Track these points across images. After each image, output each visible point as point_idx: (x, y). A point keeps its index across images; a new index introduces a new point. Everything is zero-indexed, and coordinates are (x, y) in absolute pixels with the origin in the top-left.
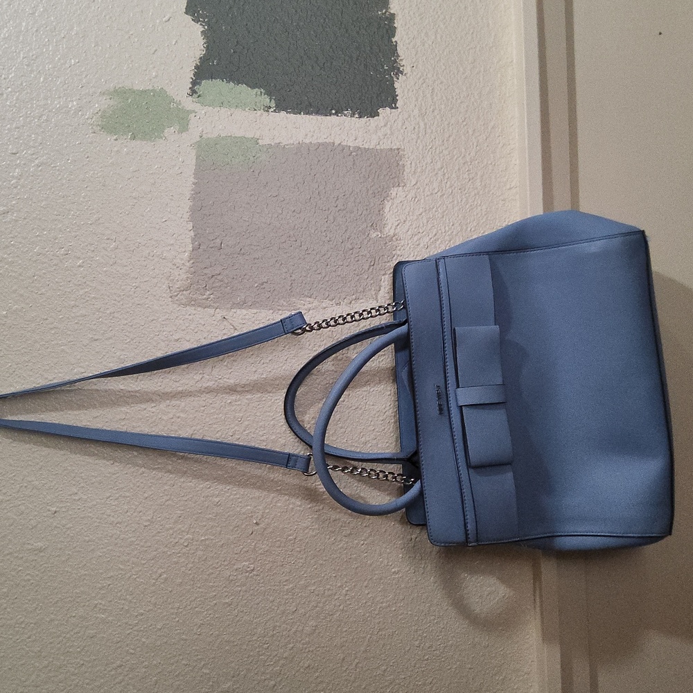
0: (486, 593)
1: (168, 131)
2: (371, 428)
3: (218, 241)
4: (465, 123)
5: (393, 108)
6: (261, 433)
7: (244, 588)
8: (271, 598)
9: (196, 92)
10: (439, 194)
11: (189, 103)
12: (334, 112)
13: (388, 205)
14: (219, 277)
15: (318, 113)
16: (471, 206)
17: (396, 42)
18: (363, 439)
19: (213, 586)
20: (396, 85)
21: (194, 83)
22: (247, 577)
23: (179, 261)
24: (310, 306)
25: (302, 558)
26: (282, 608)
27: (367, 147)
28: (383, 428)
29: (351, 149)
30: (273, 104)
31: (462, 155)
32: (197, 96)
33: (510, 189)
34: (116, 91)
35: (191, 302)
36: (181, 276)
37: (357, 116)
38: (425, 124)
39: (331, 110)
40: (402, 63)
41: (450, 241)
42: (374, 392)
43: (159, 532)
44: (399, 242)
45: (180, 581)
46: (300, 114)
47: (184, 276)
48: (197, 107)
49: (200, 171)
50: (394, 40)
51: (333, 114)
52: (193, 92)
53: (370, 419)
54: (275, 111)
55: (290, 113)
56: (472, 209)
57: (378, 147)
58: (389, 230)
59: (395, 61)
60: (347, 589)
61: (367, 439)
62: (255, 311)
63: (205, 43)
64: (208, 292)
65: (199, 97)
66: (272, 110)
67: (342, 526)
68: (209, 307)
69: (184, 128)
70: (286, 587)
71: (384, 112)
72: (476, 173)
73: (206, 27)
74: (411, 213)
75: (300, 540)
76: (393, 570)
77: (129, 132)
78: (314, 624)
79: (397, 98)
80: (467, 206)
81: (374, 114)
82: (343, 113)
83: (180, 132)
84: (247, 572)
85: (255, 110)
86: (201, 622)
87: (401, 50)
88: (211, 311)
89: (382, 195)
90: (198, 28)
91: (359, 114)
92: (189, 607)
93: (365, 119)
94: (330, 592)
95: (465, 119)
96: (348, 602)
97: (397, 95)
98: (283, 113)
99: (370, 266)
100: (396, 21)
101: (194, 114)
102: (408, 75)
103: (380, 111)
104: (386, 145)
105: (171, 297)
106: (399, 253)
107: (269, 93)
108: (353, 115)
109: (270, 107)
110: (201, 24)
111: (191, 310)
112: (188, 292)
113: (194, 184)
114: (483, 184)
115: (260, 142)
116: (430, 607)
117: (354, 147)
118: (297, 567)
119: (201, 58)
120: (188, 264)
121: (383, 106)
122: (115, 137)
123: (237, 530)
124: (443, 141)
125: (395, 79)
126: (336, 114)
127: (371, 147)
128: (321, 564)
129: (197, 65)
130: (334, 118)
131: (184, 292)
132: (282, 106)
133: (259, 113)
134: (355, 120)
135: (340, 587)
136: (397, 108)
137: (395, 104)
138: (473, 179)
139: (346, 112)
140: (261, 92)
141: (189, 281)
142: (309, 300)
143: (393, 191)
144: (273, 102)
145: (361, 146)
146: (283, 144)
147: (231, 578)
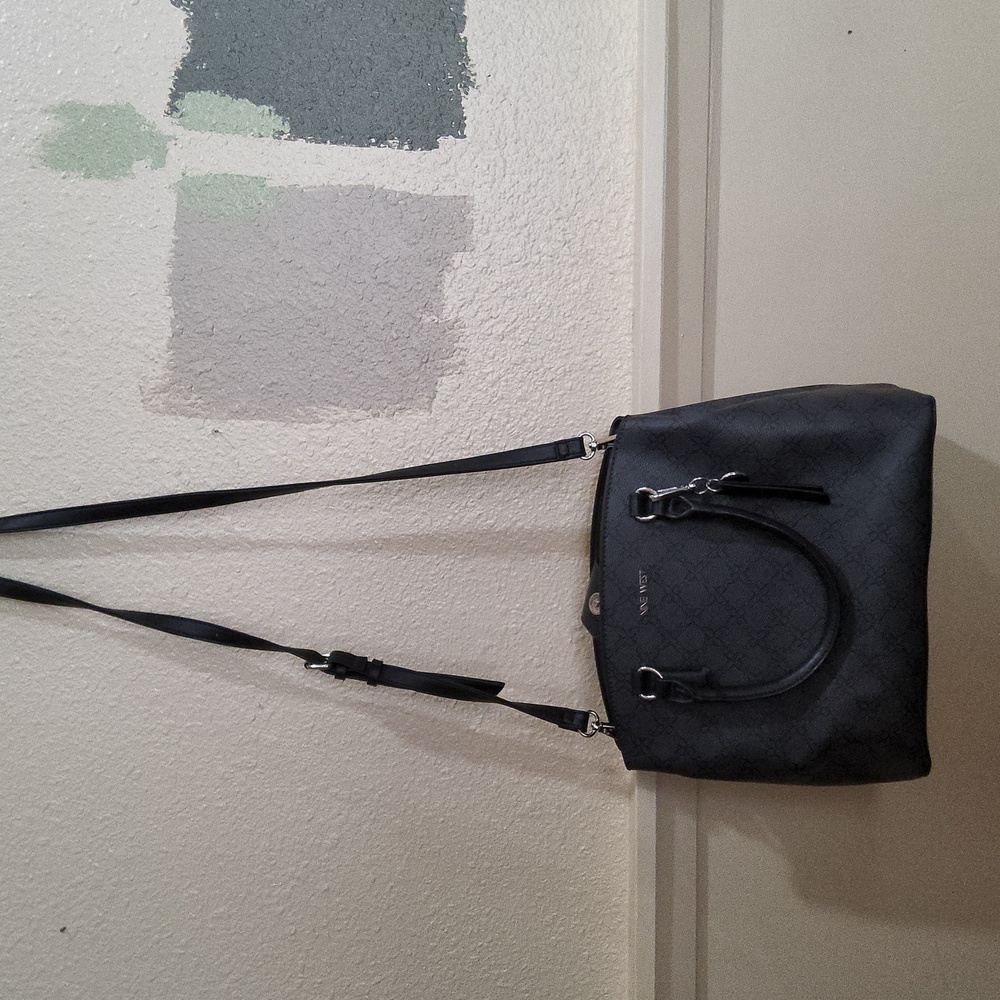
0: (566, 802)
1: (139, 166)
2: (418, 585)
3: (209, 324)
4: (561, 160)
5: (459, 137)
6: (267, 589)
7: (243, 789)
8: (279, 803)
9: (176, 110)
10: (522, 262)
11: (167, 126)
12: (373, 140)
13: (448, 277)
14: (211, 375)
15: (351, 141)
16: (566, 280)
17: (465, 38)
20: (464, 103)
21: (175, 96)
22: (247, 776)
23: (153, 350)
24: (336, 417)
25: (321, 753)
26: (293, 816)
27: (420, 194)
28: (434, 585)
29: (398, 196)
30: (287, 128)
31: (556, 208)
32: (178, 114)
33: (622, 257)
34: (62, 107)
35: (172, 410)
36: (158, 373)
37: (406, 147)
38: (505, 161)
39: (370, 138)
40: (473, 71)
41: (535, 330)
43: (129, 715)
44: (463, 330)
45: (159, 778)
46: (325, 143)
47: (160, 373)
48: (180, 131)
49: (181, 224)
50: (462, 35)
51: (373, 144)
52: (173, 109)
53: (417, 574)
54: (289, 138)
55: (311, 141)
56: (567, 285)
57: (436, 194)
58: (449, 314)
59: (464, 67)
60: (380, 792)
61: (413, 600)
62: (261, 422)
63: (190, 37)
64: (195, 396)
65: (181, 116)
66: (285, 136)
68: (195, 416)
69: (160, 162)
70: (300, 789)
71: (446, 143)
72: (575, 234)
73: (192, 14)
74: (481, 290)
75: (319, 730)
76: (443, 770)
77: (83, 166)
78: (337, 836)
79: (465, 122)
80: (561, 281)
81: (432, 145)
82: (387, 143)
83: (154, 167)
84: (248, 769)
85: (261, 136)
86: (188, 830)
87: (472, 51)
88: (199, 421)
89: (441, 262)
90: (180, 15)
91: (410, 143)
92: (171, 812)
93: (418, 152)
94: (357, 797)
95: (562, 154)
96: (382, 810)
97: (465, 118)
98: (301, 142)
99: (422, 363)
100: (466, 7)
101: (174, 142)
102: (481, 88)
103: (441, 140)
104: (449, 192)
105: (142, 401)
106: (462, 345)
107: (282, 113)
108: (401, 145)
109: (282, 133)
110: (184, 9)
111: (170, 420)
112: (166, 395)
113: (175, 242)
114: (584, 250)
115: (268, 183)
116: (490, 818)
117: (402, 193)
118: (314, 763)
119: (183, 60)
120: (166, 356)
121: (445, 134)
122: (63, 174)
123: (234, 715)
124: (529, 187)
125: (463, 94)
126: (376, 144)
127: (425, 193)
129: (178, 69)
130: (374, 148)
131: (161, 395)
132: (297, 132)
133: (267, 140)
134: (404, 152)
135: (371, 790)
136: (465, 136)
137: (462, 133)
138: (570, 242)
139: (391, 142)
140: (270, 110)
141: (168, 379)
142: (336, 408)
143: (457, 258)
144: (287, 124)
145: (412, 192)
146: (301, 186)
147: (226, 776)
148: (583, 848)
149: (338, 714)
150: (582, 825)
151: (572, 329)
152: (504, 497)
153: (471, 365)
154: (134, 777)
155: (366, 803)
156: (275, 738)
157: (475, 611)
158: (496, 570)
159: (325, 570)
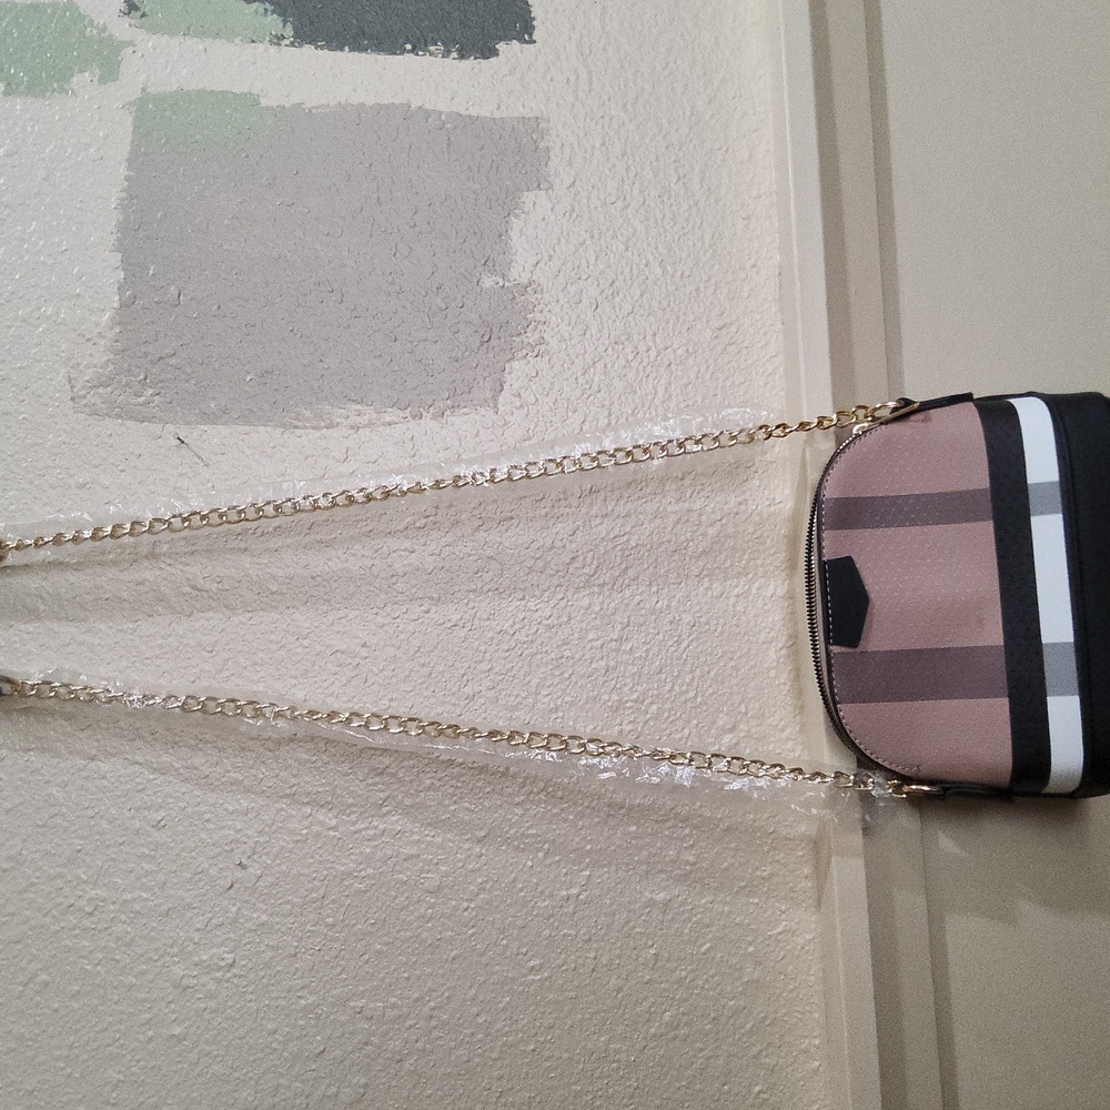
1: (81, 80)
2: (485, 666)
3: (173, 290)
5: (526, 42)
7: (212, 1004)
8: (271, 1026)
9: (136, 9)
10: (619, 204)
11: (122, 28)
12: (409, 47)
13: (516, 224)
14: (173, 361)
15: (377, 49)
16: (683, 228)
18: (468, 690)
19: (146, 1000)
20: (532, 1)
22: (219, 981)
23: (91, 327)
24: (358, 419)
25: (337, 940)
26: (293, 1047)
27: (474, 114)
28: (509, 666)
29: (443, 118)
30: (289, 31)
31: (664, 132)
32: (140, 13)
33: (758, 197)
35: (115, 411)
36: (98, 357)
37: (455, 55)
38: (590, 73)
39: (405, 43)
41: (642, 295)
42: (490, 593)
43: (33, 884)
44: (539, 296)
45: (77, 988)
46: (342, 50)
47: (100, 359)
48: (140, 35)
49: (138, 159)
51: (408, 52)
52: (131, 7)
53: (482, 648)
54: (292, 44)
55: (322, 48)
56: (685, 234)
57: (497, 115)
58: (519, 273)
60: (432, 1004)
61: (477, 689)
62: (247, 428)
64: (150, 392)
65: (143, 15)
66: (287, 42)
67: (422, 871)
68: (150, 420)
69: (110, 72)
70: (303, 1002)
71: (509, 50)
72: (692, 167)
74: (563, 241)
75: (334, 901)
76: (532, 963)
78: (363, 1081)
79: (534, 23)
80: (675, 229)
81: (489, 52)
82: (429, 51)
83: (102, 80)
84: (220, 969)
85: (253, 41)
86: (121, 1077)
88: (156, 428)
89: (505, 205)
91: (459, 51)
92: (95, 1045)
93: (470, 63)
94: (396, 1012)
96: (435, 1033)
97: (534, 19)
98: (308, 49)
99: (482, 343)
101: (130, 49)
103: (501, 46)
104: (513, 110)
105: (72, 399)
106: (539, 316)
107: (282, 12)
108: (446, 54)
109: (283, 38)
111: (110, 425)
112: (109, 389)
113: (127, 179)
114: (706, 187)
115: (264, 102)
116: (608, 1042)
117: (449, 115)
118: (327, 958)
120: (110, 335)
121: (506, 38)
123: (200, 880)
124: (625, 106)
126: (414, 51)
127: (483, 114)
128: (379, 952)
130: (409, 57)
131: (101, 390)
132: (304, 36)
133: (260, 48)
134: (451, 63)
135: (417, 1000)
136: (535, 42)
137: (530, 35)
138: (684, 176)
139: (432, 48)
140: (266, 10)
141: (111, 367)
142: (359, 407)
143: (528, 198)
144: (289, 28)
145: (462, 112)
146: (309, 105)
147: (185, 982)
148: (757, 1089)
149: (363, 874)
150: (754, 1050)
151: (694, 294)
152: (608, 533)
153: (554, 343)
154: (37, 988)
155: (410, 1023)
156: (264, 917)
157: (572, 704)
158: (599, 643)
159: (344, 647)
